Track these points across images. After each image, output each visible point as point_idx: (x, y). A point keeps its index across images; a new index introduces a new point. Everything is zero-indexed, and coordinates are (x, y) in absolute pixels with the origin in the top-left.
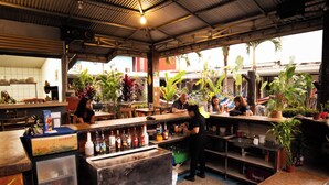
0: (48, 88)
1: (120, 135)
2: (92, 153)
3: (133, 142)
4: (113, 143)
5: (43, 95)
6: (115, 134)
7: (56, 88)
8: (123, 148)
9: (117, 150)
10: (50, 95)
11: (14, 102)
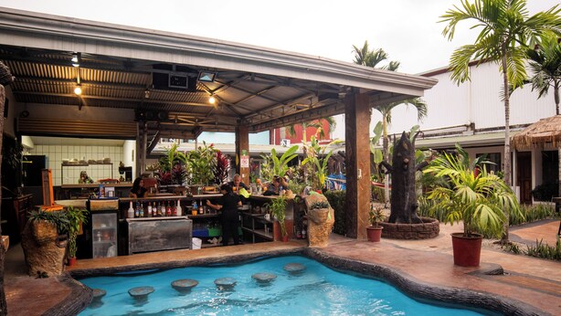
0: (122, 169)
1: (156, 206)
2: (133, 216)
3: (167, 212)
4: (150, 211)
5: (117, 176)
6: (152, 205)
7: (130, 168)
8: (158, 215)
9: (153, 216)
10: (124, 176)
11: (91, 181)
